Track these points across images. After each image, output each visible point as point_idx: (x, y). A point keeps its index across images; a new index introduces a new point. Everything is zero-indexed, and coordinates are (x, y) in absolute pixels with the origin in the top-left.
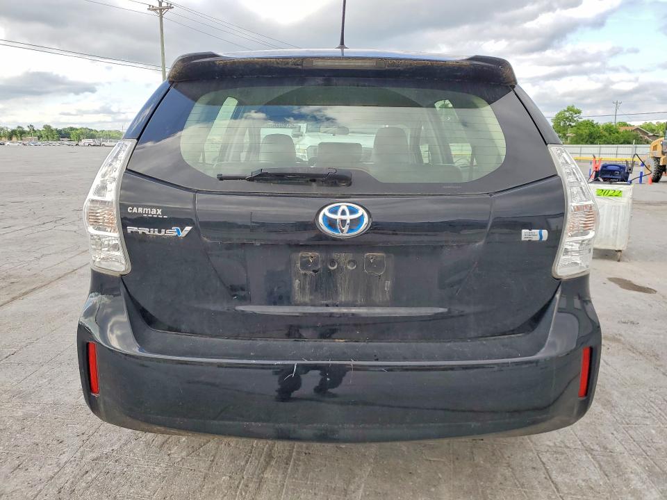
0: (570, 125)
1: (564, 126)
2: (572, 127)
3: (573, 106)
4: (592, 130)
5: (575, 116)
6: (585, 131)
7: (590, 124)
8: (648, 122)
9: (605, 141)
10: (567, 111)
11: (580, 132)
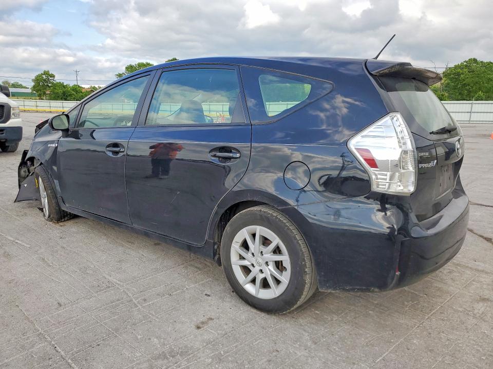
0: (48, 85)
1: (43, 86)
2: (50, 87)
3: (48, 71)
4: (64, 90)
5: (50, 78)
6: (60, 91)
7: (62, 85)
8: (93, 86)
9: (74, 98)
10: (44, 74)
11: (56, 91)
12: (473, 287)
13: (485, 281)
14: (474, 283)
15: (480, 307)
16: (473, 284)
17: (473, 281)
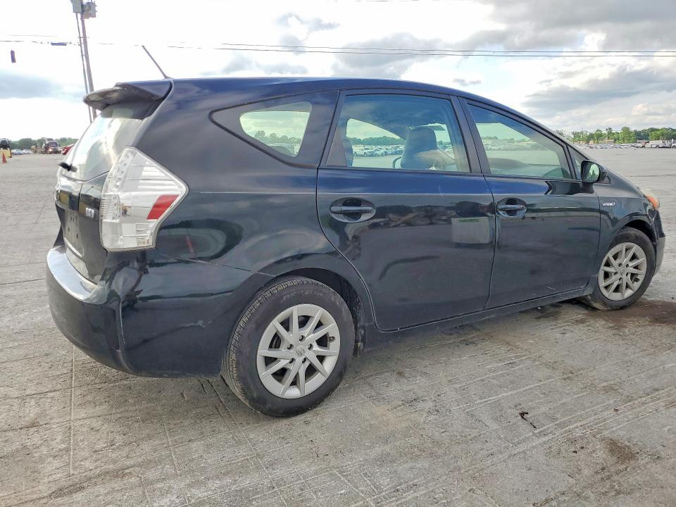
12: (59, 438)
13: (49, 463)
14: (64, 446)
15: (31, 411)
16: (62, 441)
17: (68, 450)
